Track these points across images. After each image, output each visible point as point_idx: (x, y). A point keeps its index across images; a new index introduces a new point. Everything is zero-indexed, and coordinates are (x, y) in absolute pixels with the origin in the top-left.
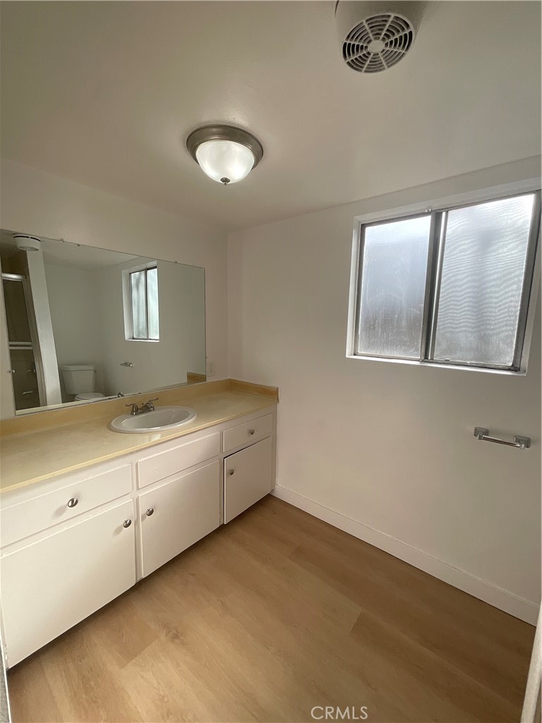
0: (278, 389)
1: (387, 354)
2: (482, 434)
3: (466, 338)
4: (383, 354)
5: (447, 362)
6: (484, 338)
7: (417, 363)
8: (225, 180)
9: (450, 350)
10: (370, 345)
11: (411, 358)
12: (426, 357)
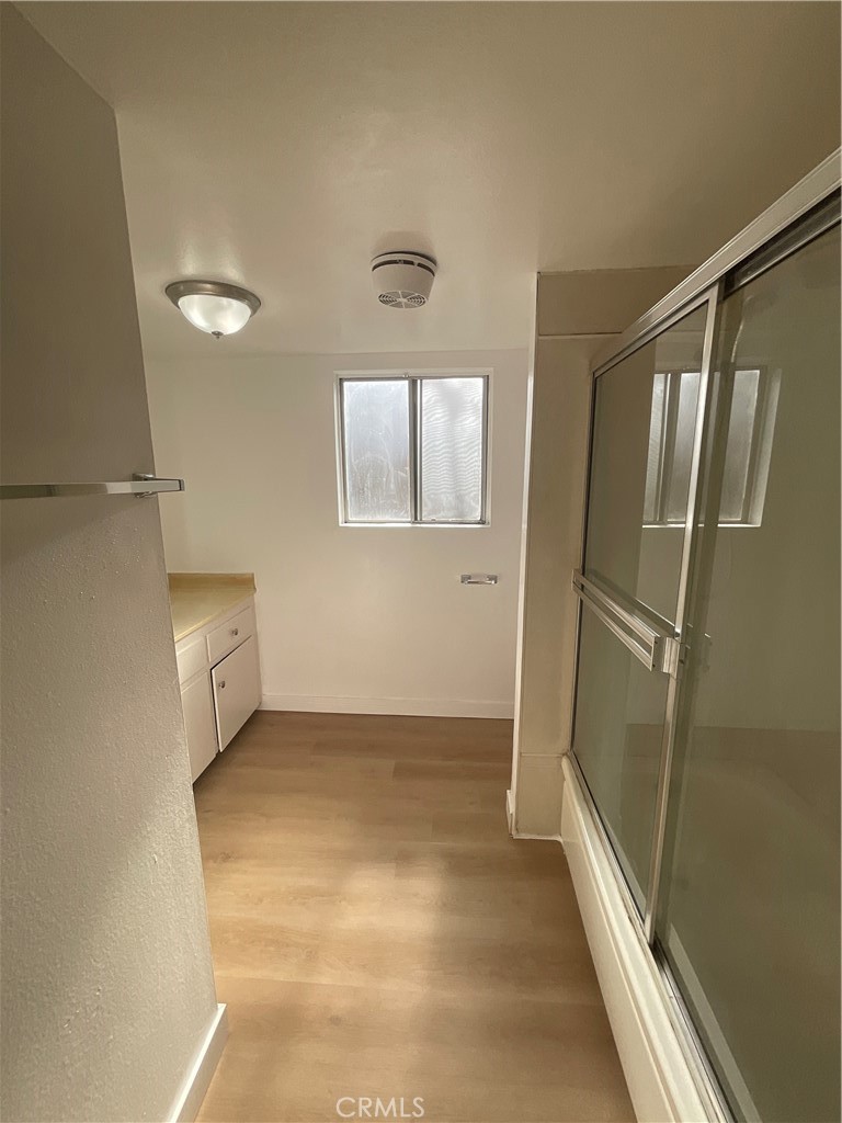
0: (253, 575)
1: (379, 518)
2: (466, 579)
3: (447, 499)
4: (374, 519)
5: (434, 522)
6: (460, 498)
7: (409, 525)
8: (218, 334)
9: (434, 511)
10: (361, 510)
11: (399, 520)
12: (416, 519)
